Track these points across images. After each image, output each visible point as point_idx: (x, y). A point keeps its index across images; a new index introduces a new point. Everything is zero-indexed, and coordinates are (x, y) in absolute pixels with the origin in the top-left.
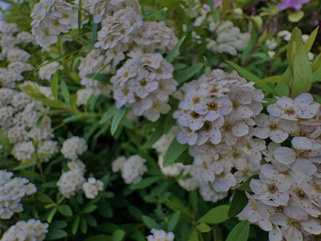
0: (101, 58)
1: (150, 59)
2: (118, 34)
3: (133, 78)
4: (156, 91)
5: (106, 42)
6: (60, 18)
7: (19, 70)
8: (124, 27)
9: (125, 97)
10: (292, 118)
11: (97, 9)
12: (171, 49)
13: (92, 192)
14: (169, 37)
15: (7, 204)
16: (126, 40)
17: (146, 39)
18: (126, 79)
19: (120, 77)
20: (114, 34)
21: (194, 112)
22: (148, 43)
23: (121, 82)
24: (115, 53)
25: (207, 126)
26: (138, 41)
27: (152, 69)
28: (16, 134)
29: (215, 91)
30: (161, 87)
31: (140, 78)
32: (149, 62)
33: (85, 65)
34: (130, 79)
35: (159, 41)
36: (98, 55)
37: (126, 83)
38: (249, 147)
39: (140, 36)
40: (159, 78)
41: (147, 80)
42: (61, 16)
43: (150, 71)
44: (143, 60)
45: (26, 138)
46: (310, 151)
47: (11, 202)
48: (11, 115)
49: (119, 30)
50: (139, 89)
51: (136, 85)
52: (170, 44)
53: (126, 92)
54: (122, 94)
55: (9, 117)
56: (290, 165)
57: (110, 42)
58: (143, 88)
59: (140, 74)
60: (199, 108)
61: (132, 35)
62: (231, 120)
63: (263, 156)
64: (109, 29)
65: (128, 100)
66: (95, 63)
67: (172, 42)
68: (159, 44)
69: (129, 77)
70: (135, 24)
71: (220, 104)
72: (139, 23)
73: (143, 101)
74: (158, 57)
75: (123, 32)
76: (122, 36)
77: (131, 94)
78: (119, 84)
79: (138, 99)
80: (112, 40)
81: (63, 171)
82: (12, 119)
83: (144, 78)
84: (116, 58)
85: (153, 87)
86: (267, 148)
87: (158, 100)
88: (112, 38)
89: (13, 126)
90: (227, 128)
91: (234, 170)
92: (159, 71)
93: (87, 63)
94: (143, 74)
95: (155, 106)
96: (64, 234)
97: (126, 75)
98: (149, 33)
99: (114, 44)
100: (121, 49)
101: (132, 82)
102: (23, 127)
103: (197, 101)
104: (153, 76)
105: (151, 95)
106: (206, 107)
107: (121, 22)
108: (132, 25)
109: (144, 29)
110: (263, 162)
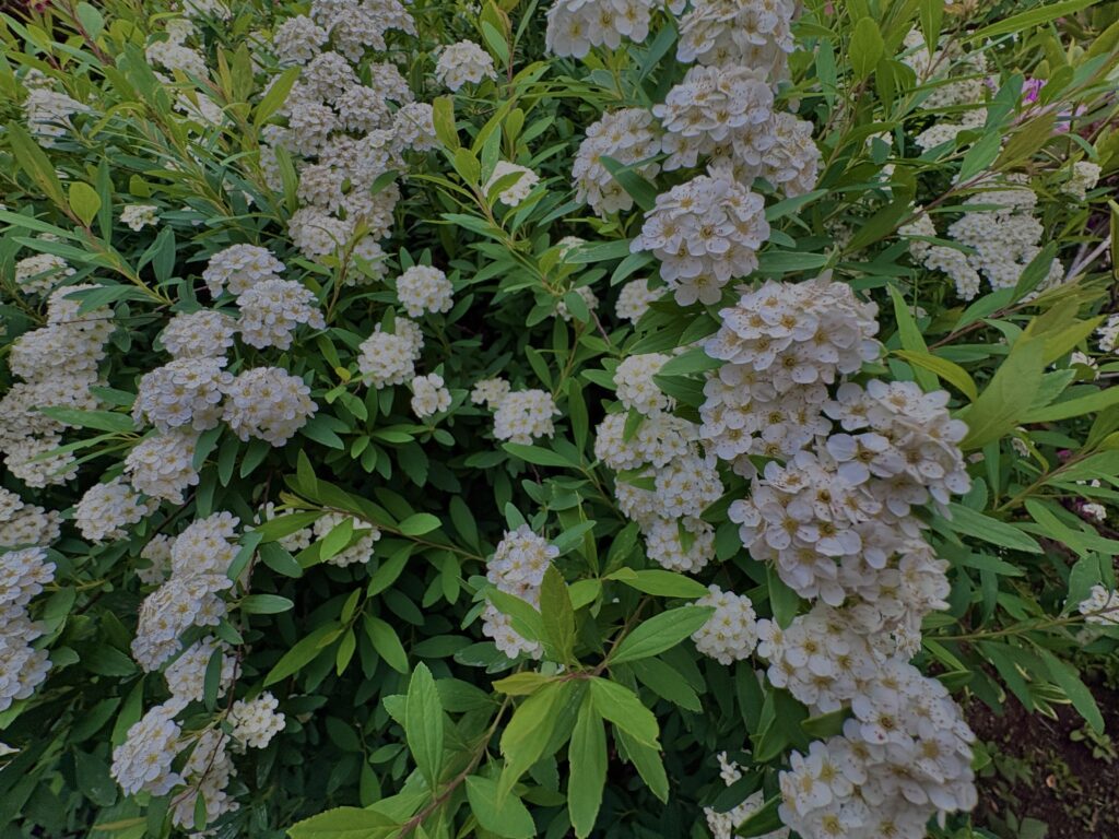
0: (644, 136)
1: (743, 200)
2: (714, 116)
3: (697, 215)
4: (719, 255)
5: (679, 117)
6: (621, 15)
7: (386, 19)
8: (731, 108)
9: (662, 238)
10: (894, 408)
11: (698, 32)
12: (791, 194)
13: (427, 403)
14: (802, 166)
15: (271, 319)
16: (719, 137)
17: (755, 150)
18: (684, 210)
19: (673, 201)
20: (706, 112)
21: (758, 316)
22: (753, 161)
23: (672, 209)
24: (683, 147)
25: (763, 344)
26: (739, 149)
27: (736, 216)
28: (319, 184)
29: (809, 304)
30: (729, 256)
31: (705, 222)
32: (737, 203)
33: (603, 133)
34: (691, 213)
35: (776, 164)
36: (641, 125)
37: (680, 217)
38: (803, 420)
39: (748, 140)
40: (735, 239)
41: (716, 230)
42: (623, 11)
43: (729, 218)
44: (730, 193)
45: (334, 206)
46: (877, 454)
47: (281, 320)
48: (326, 130)
49: (718, 108)
50: (695, 239)
51: (694, 230)
52: (793, 183)
53: (669, 230)
54: (660, 229)
55: (318, 134)
56: (840, 463)
57: (687, 121)
58: (702, 239)
59: (711, 214)
60: (769, 314)
61: (737, 132)
62: (801, 354)
63: (814, 442)
64: (701, 96)
65: (665, 246)
66: (628, 141)
67: (802, 179)
68: (772, 170)
69: (691, 208)
70: (754, 112)
71: (801, 322)
72: (762, 115)
73: (687, 261)
74: (758, 201)
75: (723, 117)
76: (718, 124)
77: (677, 239)
78: (667, 210)
79: (683, 253)
80: (695, 120)
81: (378, 326)
82: (324, 143)
83: (714, 226)
84: (677, 157)
85: (720, 247)
86: (828, 438)
87: (713, 274)
88: (696, 116)
89: (314, 160)
90: (789, 361)
91: (758, 434)
92: (743, 227)
93: (613, 131)
94: (715, 217)
95: (700, 281)
96: (339, 444)
97: (687, 203)
98: (767, 142)
99: (692, 131)
100: (699, 146)
101: (691, 223)
102: (339, 176)
103: (772, 303)
104: (730, 229)
105: (709, 259)
106: (779, 318)
107: (731, 96)
108: (746, 112)
109: (764, 129)
110: (808, 448)
